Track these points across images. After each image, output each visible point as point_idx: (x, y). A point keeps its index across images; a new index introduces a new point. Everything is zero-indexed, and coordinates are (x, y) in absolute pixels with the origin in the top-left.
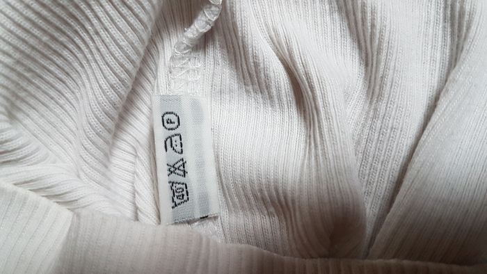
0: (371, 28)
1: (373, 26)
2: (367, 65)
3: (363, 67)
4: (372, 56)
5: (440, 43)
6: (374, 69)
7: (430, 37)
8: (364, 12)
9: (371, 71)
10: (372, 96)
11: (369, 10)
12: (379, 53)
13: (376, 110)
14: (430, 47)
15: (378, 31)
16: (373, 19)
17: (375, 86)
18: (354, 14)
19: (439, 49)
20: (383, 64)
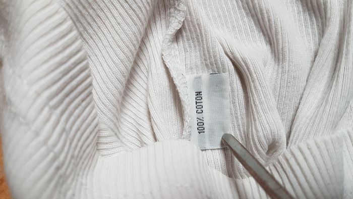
0: (269, 22)
1: (269, 20)
2: (271, 44)
3: (269, 46)
4: (273, 38)
5: (309, 23)
6: (276, 46)
7: (303, 21)
8: (262, 14)
9: (274, 47)
10: (278, 61)
11: (265, 12)
12: (276, 35)
13: (282, 68)
14: (304, 27)
15: (273, 23)
16: (269, 17)
17: (278, 55)
18: (257, 16)
19: (310, 27)
20: (281, 41)
